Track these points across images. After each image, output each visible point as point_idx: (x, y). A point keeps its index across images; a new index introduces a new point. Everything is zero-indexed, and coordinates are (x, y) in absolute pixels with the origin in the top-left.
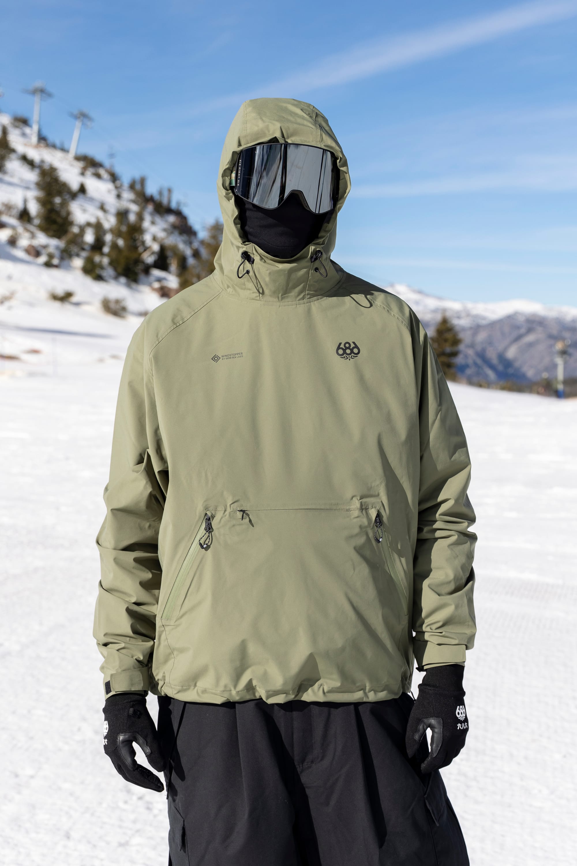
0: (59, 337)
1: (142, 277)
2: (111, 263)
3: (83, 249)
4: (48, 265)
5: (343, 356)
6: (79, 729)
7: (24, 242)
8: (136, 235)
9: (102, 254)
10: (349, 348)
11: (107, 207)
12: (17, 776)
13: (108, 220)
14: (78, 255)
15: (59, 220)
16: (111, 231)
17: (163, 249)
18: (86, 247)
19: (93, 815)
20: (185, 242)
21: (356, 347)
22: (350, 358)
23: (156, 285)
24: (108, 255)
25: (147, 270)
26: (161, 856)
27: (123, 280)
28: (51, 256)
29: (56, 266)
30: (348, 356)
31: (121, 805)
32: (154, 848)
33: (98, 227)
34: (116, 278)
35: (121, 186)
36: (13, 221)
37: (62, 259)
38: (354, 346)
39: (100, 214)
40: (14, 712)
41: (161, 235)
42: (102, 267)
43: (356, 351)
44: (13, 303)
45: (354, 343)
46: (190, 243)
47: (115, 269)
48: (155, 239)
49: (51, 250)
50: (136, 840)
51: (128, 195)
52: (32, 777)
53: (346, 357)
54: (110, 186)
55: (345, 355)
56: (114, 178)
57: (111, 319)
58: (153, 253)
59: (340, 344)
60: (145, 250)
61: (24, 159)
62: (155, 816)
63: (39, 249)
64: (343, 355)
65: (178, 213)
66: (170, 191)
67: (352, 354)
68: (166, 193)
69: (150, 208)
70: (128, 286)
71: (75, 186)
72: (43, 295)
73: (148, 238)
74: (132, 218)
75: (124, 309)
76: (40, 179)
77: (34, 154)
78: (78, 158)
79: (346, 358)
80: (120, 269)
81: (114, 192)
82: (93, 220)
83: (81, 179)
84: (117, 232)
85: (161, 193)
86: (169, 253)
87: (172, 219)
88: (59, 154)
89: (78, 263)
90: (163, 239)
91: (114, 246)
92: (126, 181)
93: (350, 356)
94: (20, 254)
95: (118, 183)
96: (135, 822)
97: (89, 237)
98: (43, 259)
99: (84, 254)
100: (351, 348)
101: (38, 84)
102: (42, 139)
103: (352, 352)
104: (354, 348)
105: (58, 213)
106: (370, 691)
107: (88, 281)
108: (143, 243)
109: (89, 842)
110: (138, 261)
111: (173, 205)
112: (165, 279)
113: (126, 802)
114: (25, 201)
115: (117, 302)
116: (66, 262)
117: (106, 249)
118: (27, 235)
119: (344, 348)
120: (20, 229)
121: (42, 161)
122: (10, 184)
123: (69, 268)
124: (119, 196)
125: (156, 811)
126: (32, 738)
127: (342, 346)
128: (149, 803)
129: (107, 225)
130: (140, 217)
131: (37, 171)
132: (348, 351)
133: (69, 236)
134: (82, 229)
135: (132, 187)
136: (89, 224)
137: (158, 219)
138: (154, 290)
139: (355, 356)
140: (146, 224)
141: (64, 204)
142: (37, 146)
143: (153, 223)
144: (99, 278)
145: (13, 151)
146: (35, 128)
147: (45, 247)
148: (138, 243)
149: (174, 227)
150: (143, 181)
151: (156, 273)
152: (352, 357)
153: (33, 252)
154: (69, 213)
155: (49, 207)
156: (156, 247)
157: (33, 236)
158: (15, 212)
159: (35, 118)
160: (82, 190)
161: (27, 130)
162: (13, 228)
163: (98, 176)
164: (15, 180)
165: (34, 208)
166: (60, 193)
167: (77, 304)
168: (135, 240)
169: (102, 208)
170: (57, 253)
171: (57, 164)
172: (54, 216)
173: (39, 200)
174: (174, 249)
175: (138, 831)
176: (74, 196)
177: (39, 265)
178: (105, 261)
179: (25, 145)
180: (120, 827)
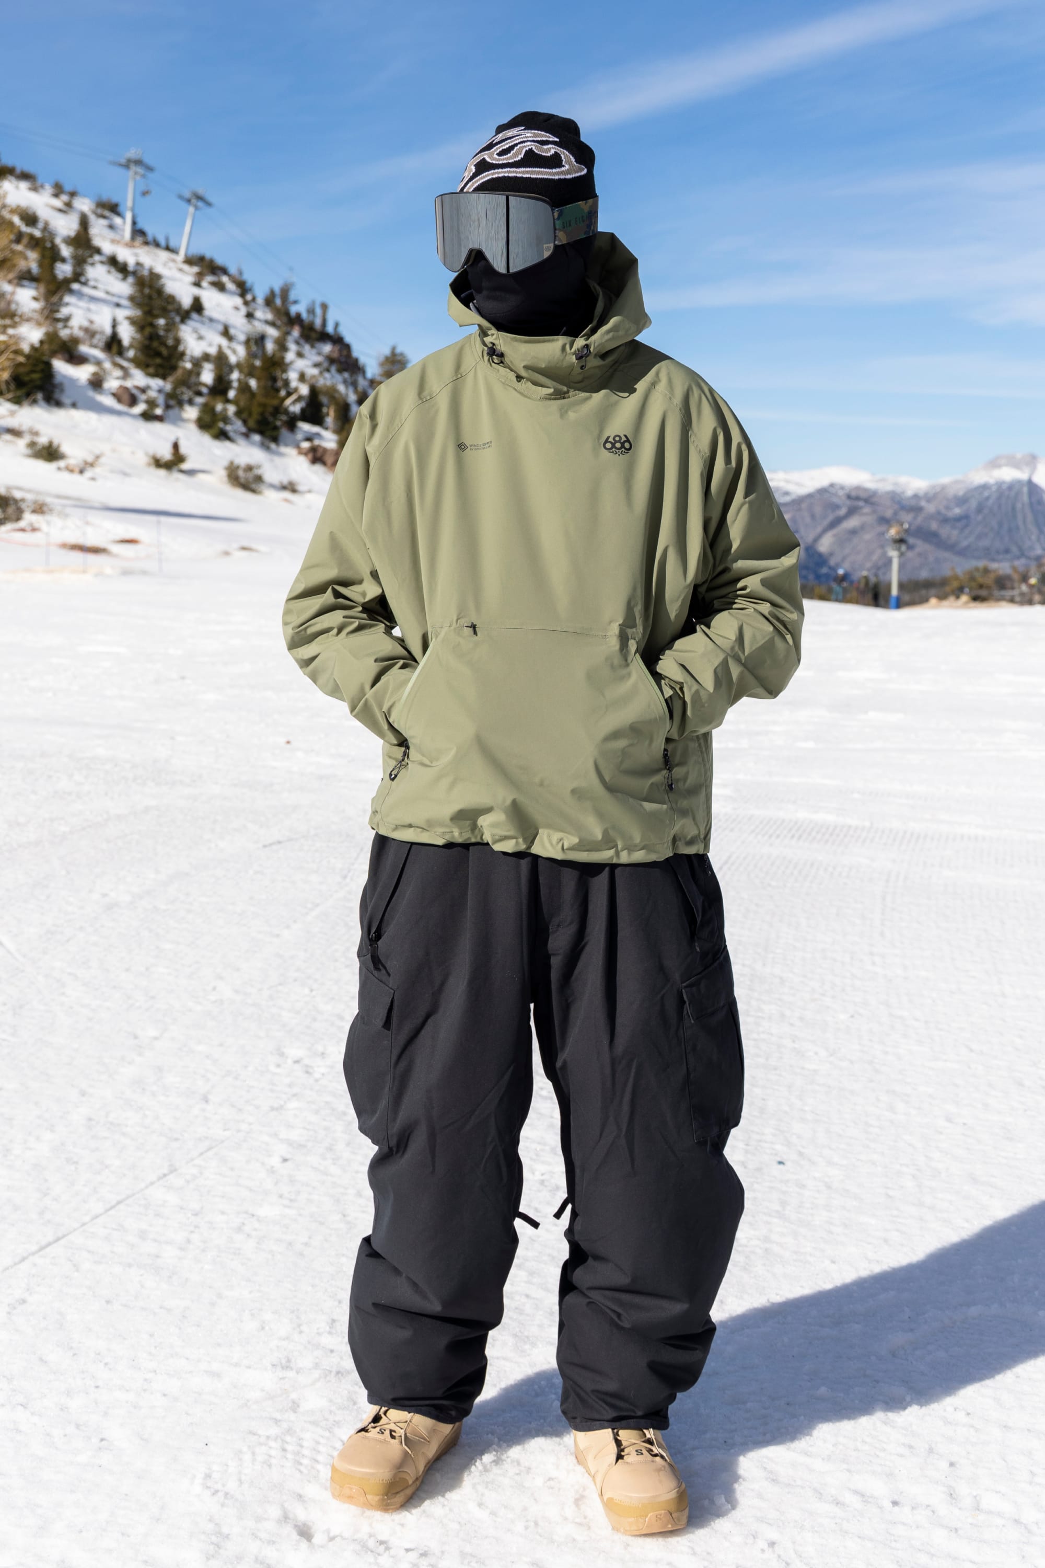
0: (163, 519)
1: (284, 432)
2: (238, 414)
3: (199, 394)
4: (147, 416)
5: (611, 451)
6: (214, 989)
7: (113, 383)
8: (278, 373)
9: (227, 401)
10: (619, 441)
11: (232, 331)
12: (136, 1037)
13: (234, 352)
14: (191, 402)
15: (165, 352)
16: (239, 366)
17: (314, 391)
18: (205, 390)
19: (236, 1078)
20: (345, 382)
21: (628, 441)
22: (619, 453)
23: (306, 445)
24: (235, 402)
25: (291, 424)
26: (324, 1120)
27: (257, 438)
28: (152, 403)
29: (160, 419)
30: (617, 451)
31: (272, 1068)
32: (317, 1112)
33: (220, 360)
34: (246, 436)
35: (254, 299)
36: (98, 353)
37: (168, 407)
38: (625, 439)
39: (224, 342)
40: (127, 970)
41: (313, 372)
42: (226, 420)
43: (627, 445)
44: (97, 470)
45: (626, 436)
46: (354, 384)
47: (245, 422)
48: (302, 377)
49: (152, 394)
50: (293, 1104)
51: (263, 314)
52: (156, 1038)
53: (616, 451)
54: (238, 301)
55: (614, 449)
56: (243, 289)
57: (240, 493)
58: (300, 398)
59: (608, 437)
60: (289, 394)
61: (113, 261)
62: (317, 1080)
63: (135, 391)
64: (611, 449)
65: (338, 340)
66: (324, 307)
67: (623, 449)
68: (319, 311)
69: (296, 332)
70: (265, 447)
71: (186, 302)
72: (142, 459)
73: (293, 376)
74: (270, 347)
75: (259, 479)
76: (135, 289)
77: (126, 255)
78: (189, 261)
79: (615, 453)
80: (251, 423)
81: (244, 310)
82: (213, 351)
83: (196, 291)
84: (249, 370)
85: (311, 311)
86: (324, 399)
87: (327, 348)
88: (164, 255)
89: (192, 413)
90: (313, 377)
91: (244, 388)
92: (260, 294)
93: (620, 451)
94: (108, 401)
95: (249, 297)
96: (290, 1085)
97: (207, 376)
98: (141, 408)
99: (200, 400)
100: (622, 441)
101: (132, 153)
102: (138, 233)
103: (623, 446)
104: (625, 442)
105: (163, 342)
106: (622, 850)
107: (206, 439)
108: (287, 383)
109: (233, 1106)
110: (278, 410)
111: (330, 329)
112: (318, 435)
113: (278, 1066)
114: (114, 325)
115: (249, 468)
116: (172, 413)
117: (232, 394)
118: (118, 373)
119: (613, 442)
120: (107, 365)
121: (138, 264)
122: (93, 299)
123: (179, 421)
124: (250, 316)
125: (317, 1076)
126: (153, 998)
127: (611, 440)
128: (307, 1066)
129: (233, 359)
130: (282, 346)
131: (131, 279)
132: (618, 445)
133: (179, 373)
134: (198, 363)
135: (269, 302)
136: (206, 357)
137: (307, 348)
138: (301, 452)
139: (626, 451)
140: (290, 356)
141: (171, 327)
142: (130, 245)
143: (300, 355)
144: (222, 435)
145: (98, 251)
146: (129, 216)
147: (143, 390)
148: (280, 384)
149: (331, 360)
150: (285, 292)
151: (305, 427)
152: (623, 453)
153: (126, 397)
154: (178, 341)
155: (148, 330)
156: (304, 390)
157: (126, 375)
158: (100, 340)
159: (128, 202)
160: (197, 307)
161: (117, 221)
162: (98, 363)
163: (220, 287)
164: (99, 294)
165: (127, 333)
166: (165, 312)
167: (191, 473)
168: (274, 379)
169: (226, 333)
170: (161, 400)
171: (159, 269)
172: (155, 344)
173: (132, 321)
174: (332, 393)
175: (294, 1095)
176: (185, 316)
177: (133, 416)
178: (231, 409)
179: (113, 241)
180: (272, 1091)
